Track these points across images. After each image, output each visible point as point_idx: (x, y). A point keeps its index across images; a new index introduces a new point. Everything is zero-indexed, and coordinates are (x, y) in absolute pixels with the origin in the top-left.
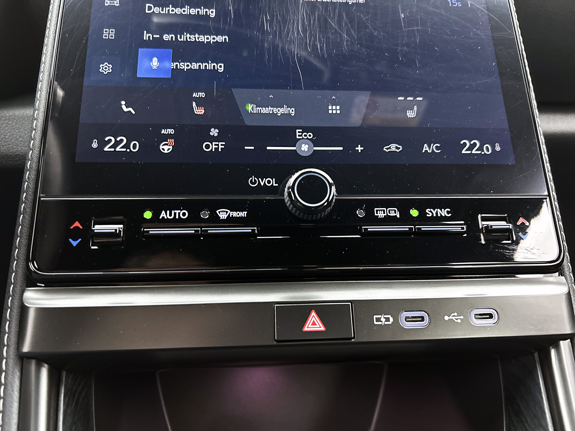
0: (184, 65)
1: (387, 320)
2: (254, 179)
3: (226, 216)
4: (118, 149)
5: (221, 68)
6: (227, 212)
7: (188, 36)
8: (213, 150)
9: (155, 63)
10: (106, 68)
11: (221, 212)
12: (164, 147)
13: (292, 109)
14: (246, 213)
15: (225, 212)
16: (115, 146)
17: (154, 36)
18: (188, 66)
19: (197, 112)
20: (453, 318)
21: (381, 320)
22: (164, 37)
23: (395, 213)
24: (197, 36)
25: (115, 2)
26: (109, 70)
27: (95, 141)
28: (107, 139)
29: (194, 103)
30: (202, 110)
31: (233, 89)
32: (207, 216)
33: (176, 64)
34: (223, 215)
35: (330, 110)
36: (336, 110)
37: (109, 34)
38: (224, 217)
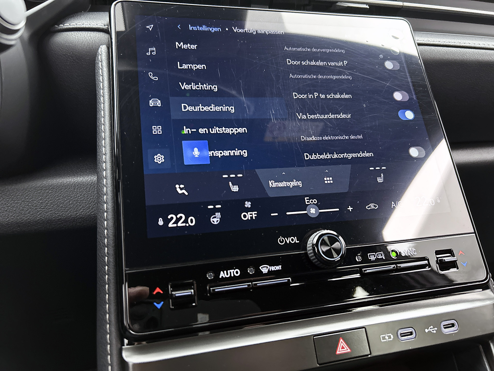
0: (218, 153)
1: (390, 337)
2: (282, 239)
3: (267, 270)
4: (180, 224)
5: (245, 153)
6: (267, 267)
7: (217, 129)
8: (249, 219)
9: (196, 152)
10: (159, 159)
11: (263, 268)
12: (214, 220)
13: (300, 182)
14: (280, 266)
15: (266, 268)
16: (176, 222)
17: (192, 130)
18: (221, 153)
19: (233, 189)
20: (431, 330)
21: (386, 338)
22: (200, 131)
23: (382, 256)
24: (224, 129)
25: (158, 103)
26: (162, 160)
27: (161, 220)
28: (169, 217)
29: (230, 183)
30: (236, 188)
31: (256, 170)
32: (254, 272)
33: (211, 152)
34: (265, 270)
35: (326, 180)
36: (330, 180)
37: (157, 130)
38: (266, 271)
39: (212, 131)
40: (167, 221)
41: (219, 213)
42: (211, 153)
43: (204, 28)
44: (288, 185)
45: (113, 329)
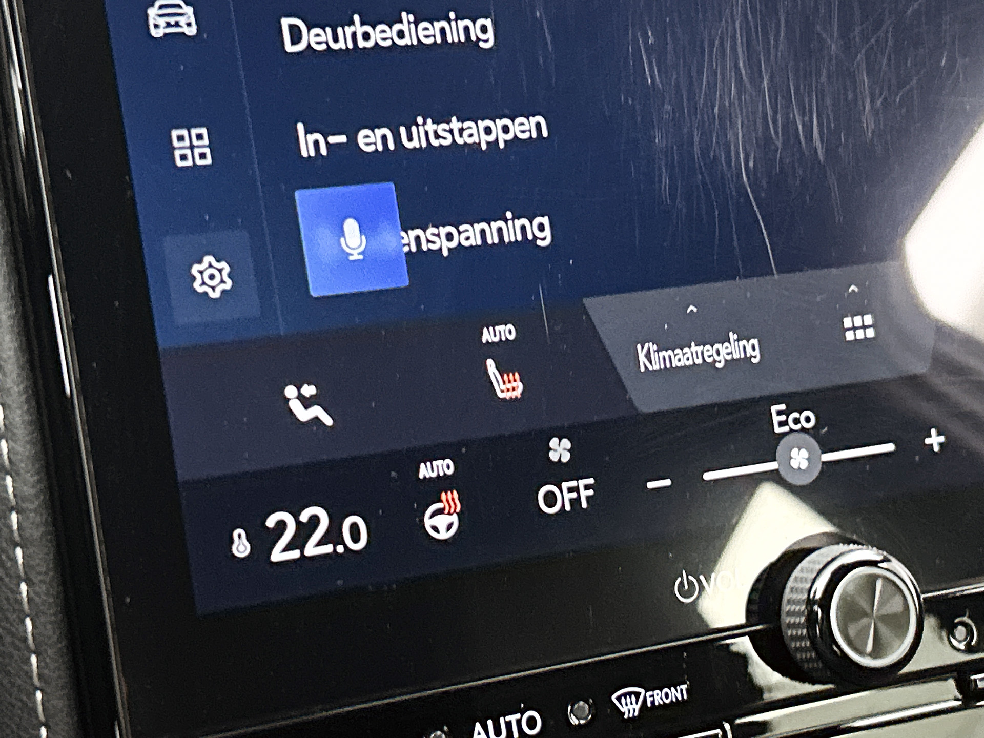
0: (438, 235)
2: (687, 579)
3: (637, 707)
4: (311, 550)
5: (542, 231)
6: (637, 695)
7: (430, 126)
8: (568, 508)
9: (353, 239)
10: (212, 277)
11: (623, 698)
12: (435, 521)
14: (684, 687)
15: (633, 696)
16: (298, 542)
17: (333, 139)
18: (449, 237)
19: (502, 391)
22: (361, 141)
24: (455, 124)
25: (182, 21)
26: (222, 281)
27: (240, 536)
28: (271, 522)
29: (490, 363)
30: (514, 384)
31: (587, 302)
32: (590, 716)
33: (413, 233)
34: (630, 706)
35: (849, 329)
36: (864, 327)
37: (192, 147)
38: (634, 710)
39: (410, 139)
40: (265, 540)
41: (455, 492)
42: (408, 239)
44: (709, 356)
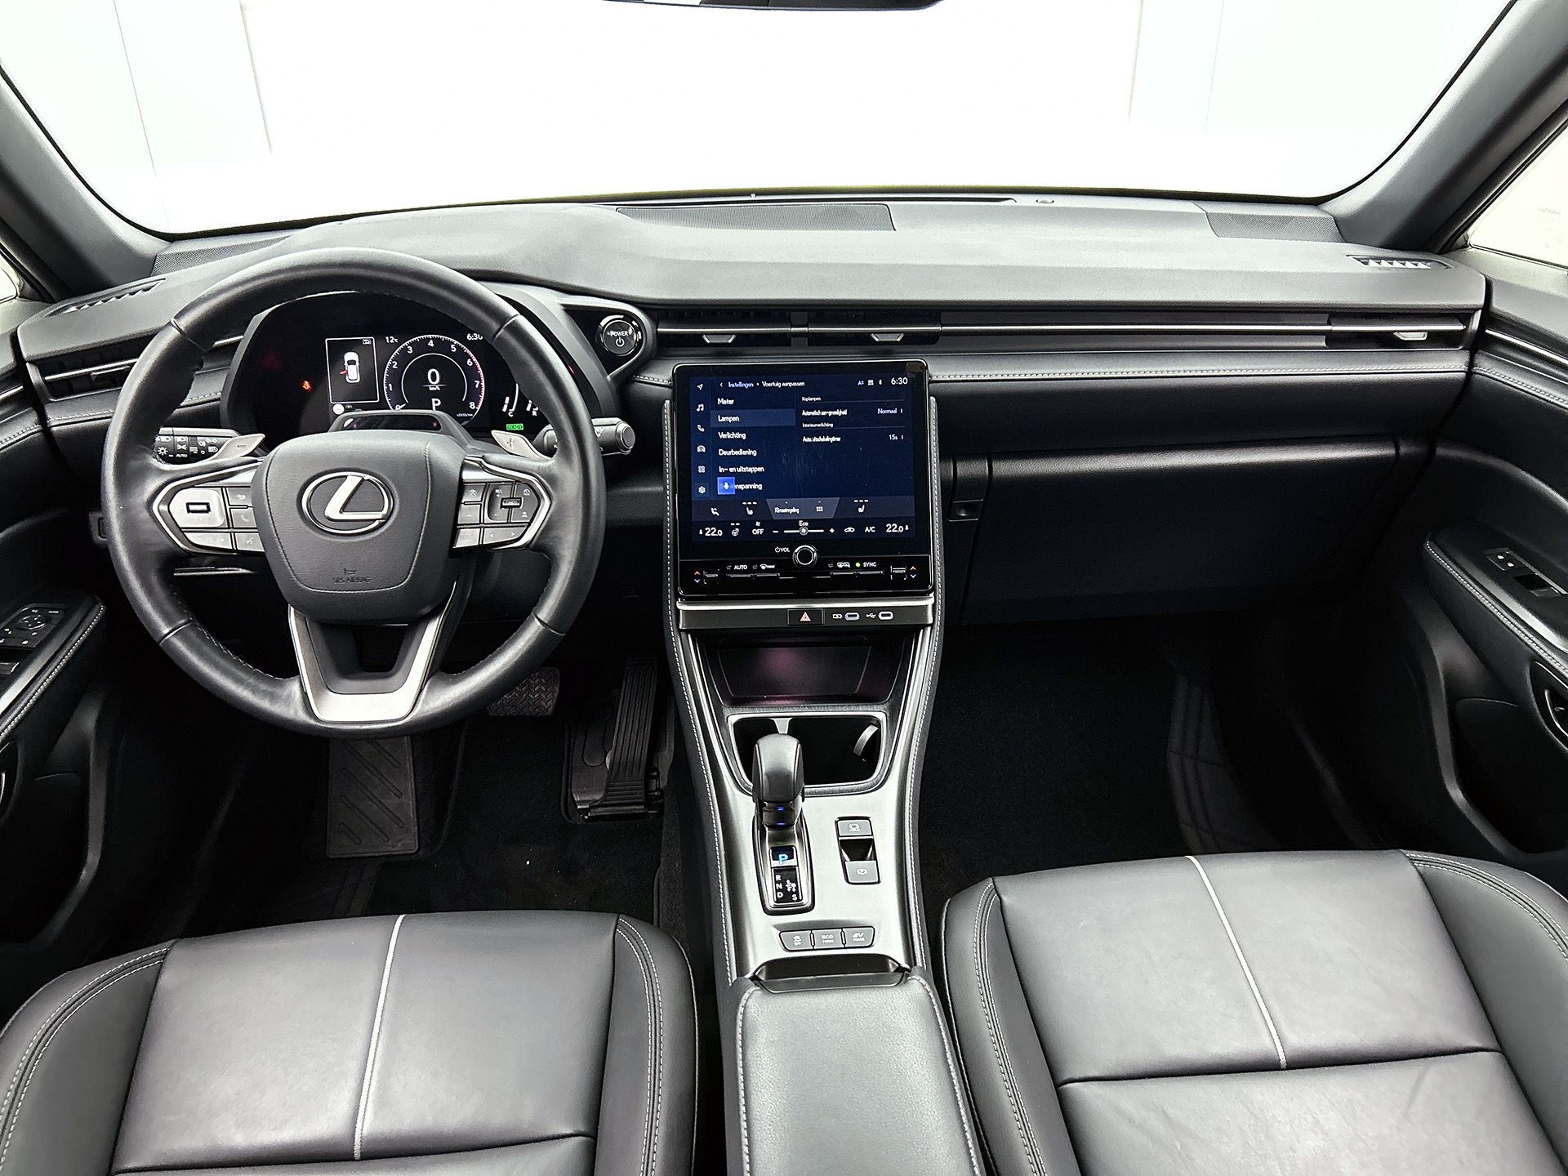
1: (839, 616)
2: (779, 548)
5: (760, 487)
6: (766, 566)
7: (743, 468)
8: (758, 533)
9: (726, 486)
10: (702, 490)
11: (762, 566)
12: (734, 533)
13: (798, 509)
14: (774, 566)
16: (710, 533)
17: (725, 469)
19: (749, 513)
20: (871, 616)
21: (836, 617)
22: (730, 470)
23: (848, 565)
24: (747, 468)
25: (703, 449)
26: (704, 491)
27: (701, 531)
28: (706, 529)
29: (748, 508)
30: (752, 512)
31: (767, 500)
32: (756, 568)
34: (764, 567)
36: (821, 509)
37: (702, 469)
39: (739, 470)
40: (705, 532)
41: (738, 528)
42: (736, 487)
43: (740, 384)
44: (789, 511)
45: (672, 592)
